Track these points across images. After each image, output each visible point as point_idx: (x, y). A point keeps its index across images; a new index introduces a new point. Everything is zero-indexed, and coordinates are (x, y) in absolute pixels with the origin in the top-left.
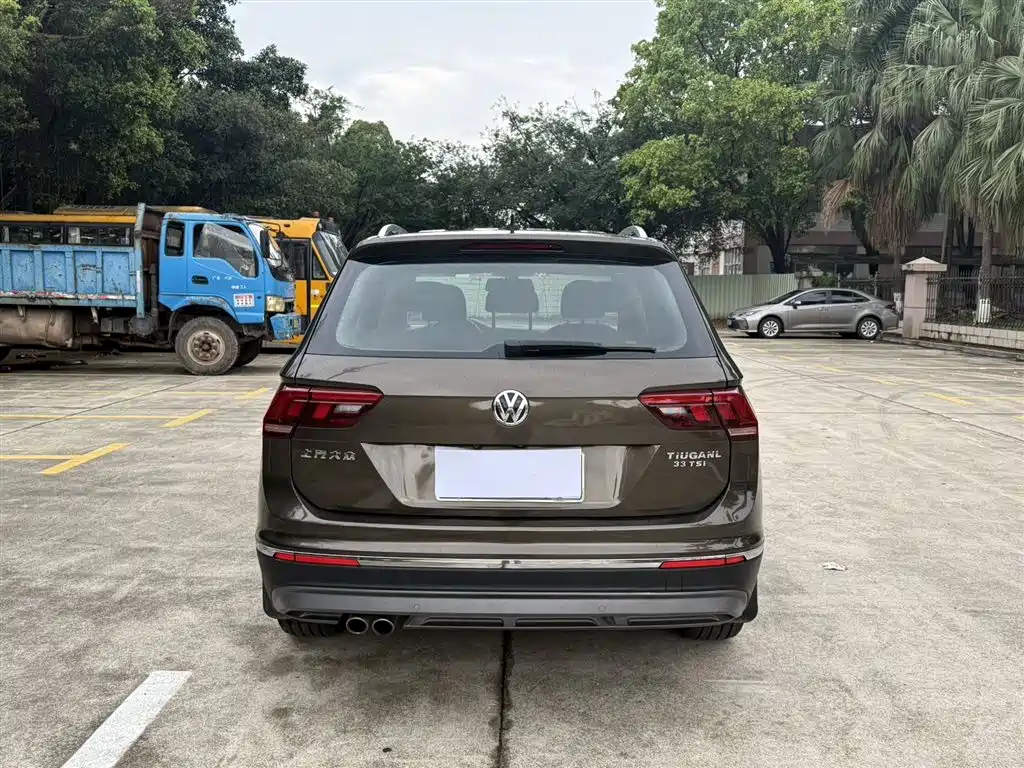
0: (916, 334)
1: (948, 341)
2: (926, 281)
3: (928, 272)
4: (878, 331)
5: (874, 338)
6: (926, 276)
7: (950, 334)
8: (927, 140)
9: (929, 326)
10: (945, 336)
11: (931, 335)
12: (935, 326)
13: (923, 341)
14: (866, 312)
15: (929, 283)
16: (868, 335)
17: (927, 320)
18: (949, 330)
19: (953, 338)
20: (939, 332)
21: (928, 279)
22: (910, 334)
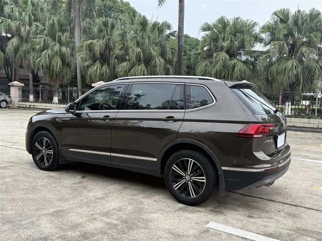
0: (16, 106)
1: (30, 108)
2: (18, 89)
3: (19, 86)
4: (6, 105)
5: (5, 108)
6: (18, 87)
7: (30, 106)
8: (13, 43)
9: (21, 103)
10: (29, 106)
11: (22, 106)
12: (24, 103)
13: (19, 108)
14: (3, 99)
15: (19, 90)
16: (3, 106)
17: (19, 101)
18: (30, 104)
19: (31, 107)
20: (26, 105)
21: (19, 88)
22: (14, 106)
